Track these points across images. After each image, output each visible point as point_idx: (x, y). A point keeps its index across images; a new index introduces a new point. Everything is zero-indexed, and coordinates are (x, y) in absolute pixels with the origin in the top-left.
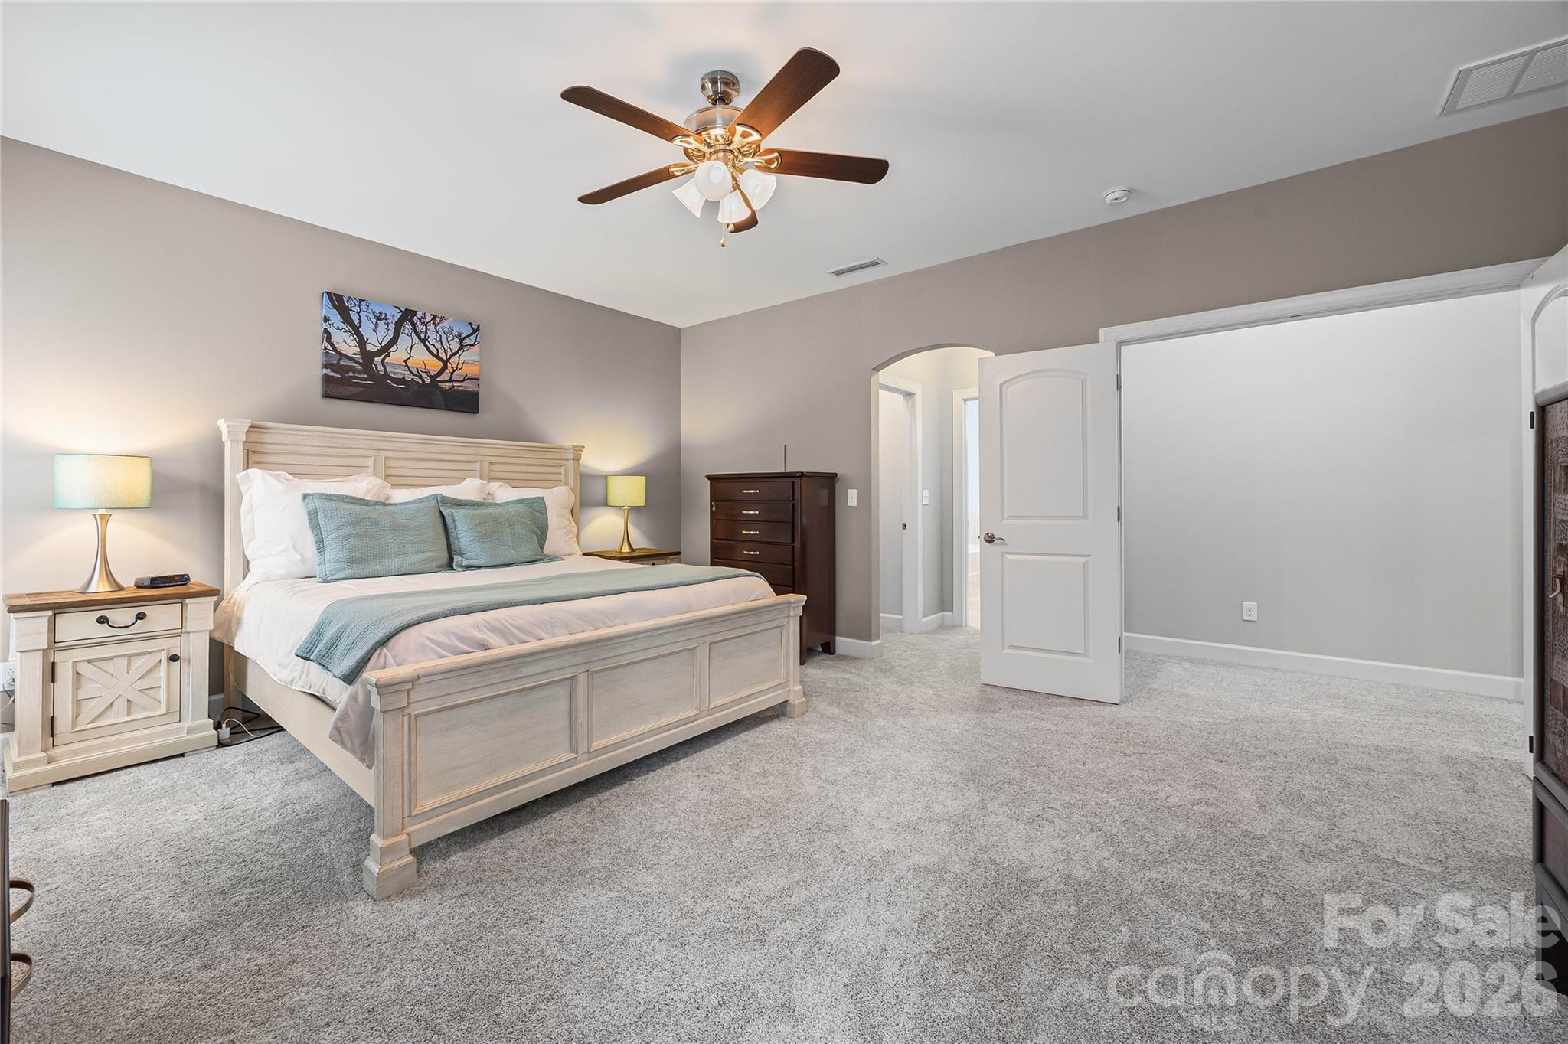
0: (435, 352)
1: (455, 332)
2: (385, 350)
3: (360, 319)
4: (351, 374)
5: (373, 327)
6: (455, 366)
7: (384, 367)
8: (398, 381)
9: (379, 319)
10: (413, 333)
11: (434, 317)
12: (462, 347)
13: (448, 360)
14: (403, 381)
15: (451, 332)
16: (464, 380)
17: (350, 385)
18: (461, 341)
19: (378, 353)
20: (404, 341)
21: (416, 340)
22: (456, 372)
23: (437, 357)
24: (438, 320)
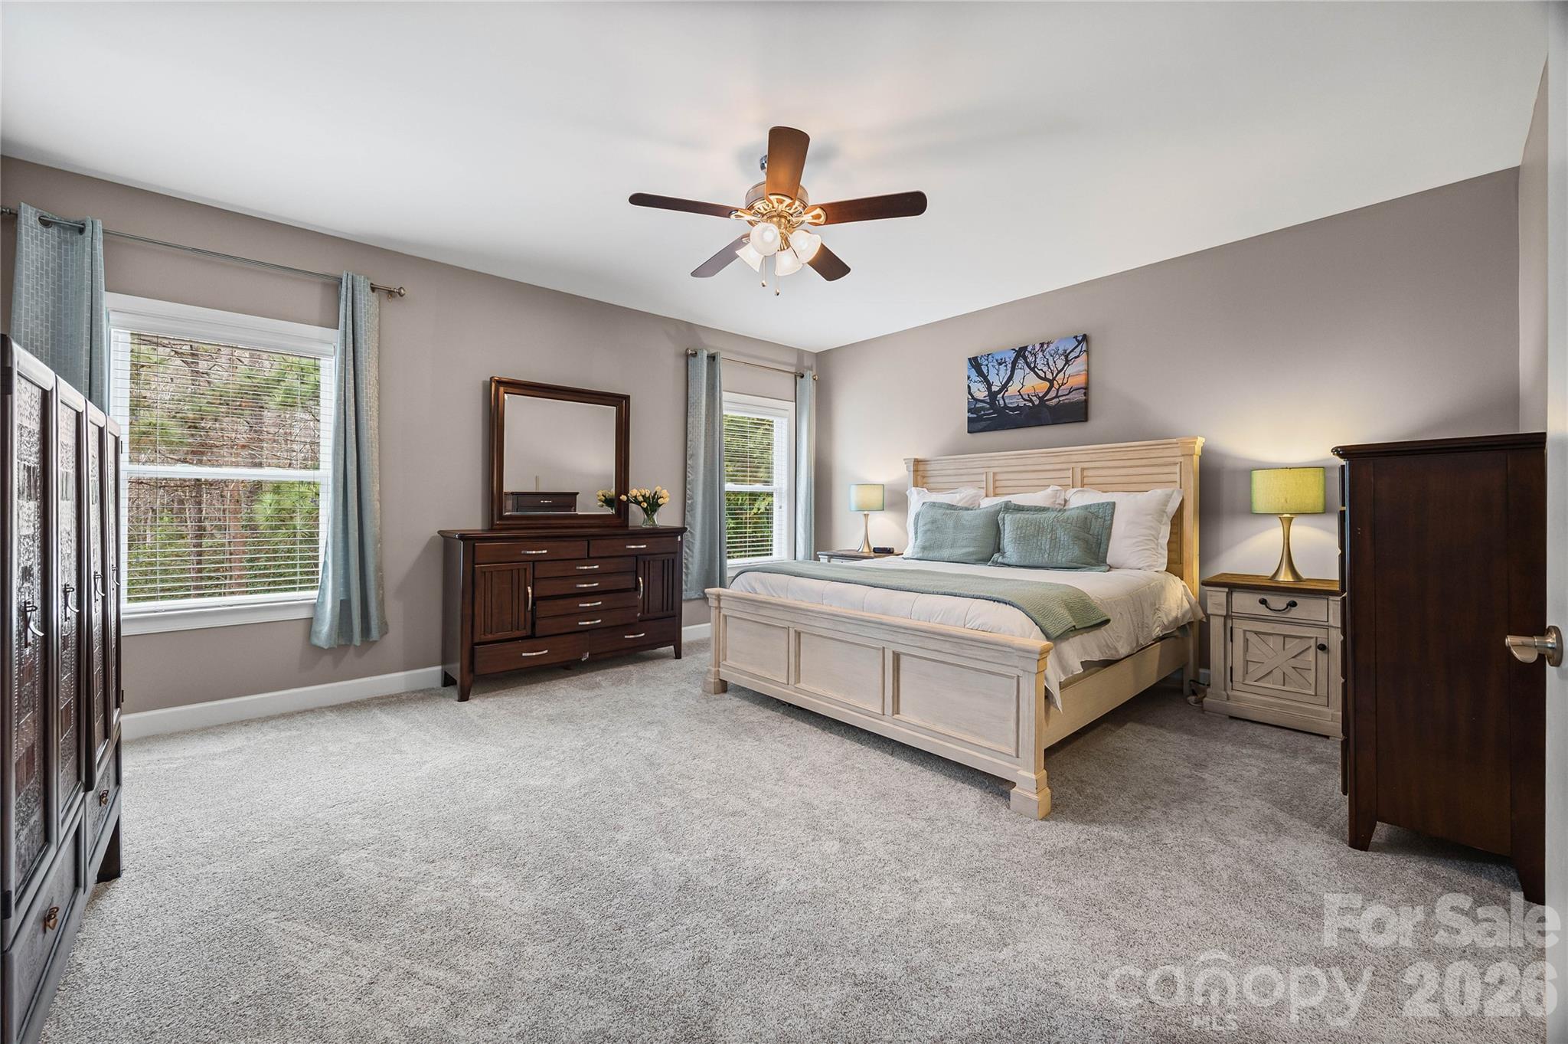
0: (1043, 375)
1: (1061, 352)
2: (1004, 387)
3: (988, 370)
4: (982, 413)
5: (996, 372)
6: (1060, 382)
7: (1004, 400)
8: (1013, 409)
9: (1000, 364)
10: (1025, 366)
11: (1042, 345)
12: (1067, 362)
13: (1054, 379)
14: (1018, 408)
15: (1057, 352)
16: (1070, 392)
17: (981, 421)
18: (1067, 357)
19: (999, 392)
20: (1018, 374)
21: (1027, 370)
22: (1062, 387)
23: (1045, 379)
24: (1045, 346)
